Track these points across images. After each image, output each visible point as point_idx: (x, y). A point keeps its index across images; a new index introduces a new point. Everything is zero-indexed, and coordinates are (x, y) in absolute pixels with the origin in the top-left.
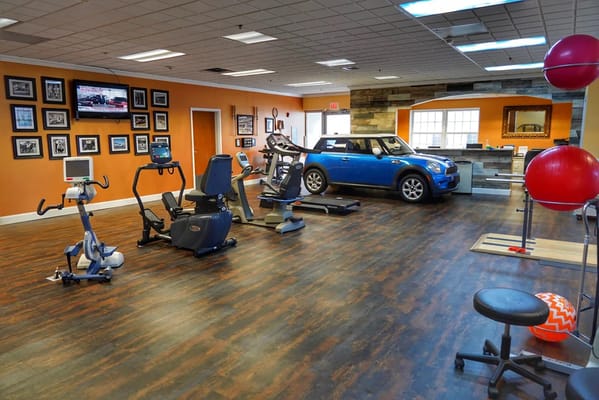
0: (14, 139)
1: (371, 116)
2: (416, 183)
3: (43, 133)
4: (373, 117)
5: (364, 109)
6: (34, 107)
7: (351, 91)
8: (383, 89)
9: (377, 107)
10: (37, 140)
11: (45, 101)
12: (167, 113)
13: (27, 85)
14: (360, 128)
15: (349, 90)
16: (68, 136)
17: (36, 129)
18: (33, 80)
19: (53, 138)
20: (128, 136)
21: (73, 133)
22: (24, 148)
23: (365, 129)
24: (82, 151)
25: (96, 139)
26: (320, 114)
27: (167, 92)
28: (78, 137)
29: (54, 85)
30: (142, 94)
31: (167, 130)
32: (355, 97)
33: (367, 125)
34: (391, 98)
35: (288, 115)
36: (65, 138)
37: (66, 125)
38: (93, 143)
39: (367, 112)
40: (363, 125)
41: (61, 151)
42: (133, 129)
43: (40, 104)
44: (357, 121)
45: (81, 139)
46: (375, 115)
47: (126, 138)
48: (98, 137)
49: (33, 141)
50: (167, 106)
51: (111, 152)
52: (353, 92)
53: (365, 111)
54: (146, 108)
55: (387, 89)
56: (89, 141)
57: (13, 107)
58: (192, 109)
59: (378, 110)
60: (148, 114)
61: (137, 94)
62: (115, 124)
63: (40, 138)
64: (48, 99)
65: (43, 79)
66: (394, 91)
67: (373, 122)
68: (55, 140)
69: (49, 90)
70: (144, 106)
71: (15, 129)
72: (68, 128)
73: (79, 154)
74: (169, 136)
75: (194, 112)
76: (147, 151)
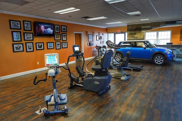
0: (13, 45)
1: (135, 34)
2: (160, 58)
3: (24, 42)
6: (20, 32)
7: (128, 25)
8: (140, 24)
9: (137, 31)
10: (22, 45)
11: (24, 30)
12: (66, 34)
13: (18, 24)
14: (131, 38)
15: (127, 25)
16: (33, 43)
17: (21, 41)
18: (20, 22)
19: (27, 44)
20: (53, 43)
21: (34, 42)
22: (17, 48)
23: (133, 38)
24: (38, 49)
25: (42, 44)
26: (113, 34)
27: (66, 26)
28: (36, 43)
29: (27, 23)
30: (58, 27)
31: (66, 40)
32: (129, 27)
33: (134, 37)
34: (143, 27)
35: (103, 34)
36: (32, 44)
37: (32, 39)
39: (134, 33)
40: (132, 37)
41: (30, 49)
42: (55, 40)
43: (22, 31)
44: (130, 36)
45: (37, 44)
46: (137, 34)
49: (20, 45)
50: (66, 32)
51: (48, 49)
52: (128, 26)
53: (133, 32)
54: (59, 32)
55: (142, 24)
56: (40, 44)
57: (12, 32)
58: (74, 33)
59: (138, 32)
60: (60, 34)
61: (57, 27)
62: (49, 38)
63: (23, 44)
64: (25, 29)
65: (24, 21)
66: (144, 25)
67: (136, 36)
68: (28, 45)
70: (59, 31)
71: (13, 41)
73: (37, 50)
74: (67, 42)
75: (75, 33)
76: (60, 48)
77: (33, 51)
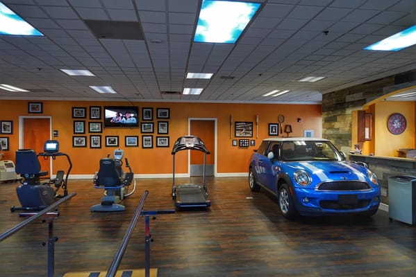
0: (74, 137)
3: (88, 135)
4: (336, 120)
5: (331, 112)
6: (84, 122)
8: (343, 90)
9: (339, 109)
10: (84, 138)
11: (90, 119)
12: (168, 122)
13: (82, 111)
14: (328, 132)
16: (100, 136)
17: (84, 133)
18: (85, 108)
19: (92, 137)
20: (138, 137)
21: (103, 135)
22: (77, 142)
24: (108, 144)
25: (116, 138)
27: (169, 109)
28: (106, 137)
29: (95, 110)
30: (149, 111)
31: (167, 133)
32: (325, 101)
33: (333, 128)
34: (349, 98)
35: (299, 120)
37: (100, 130)
38: (115, 140)
39: (332, 115)
40: (329, 128)
41: (96, 144)
42: (142, 132)
43: (87, 120)
44: (327, 124)
45: (108, 138)
46: (338, 118)
47: (136, 138)
48: (118, 137)
49: (82, 138)
50: (169, 118)
51: (126, 146)
52: (324, 96)
54: (152, 120)
55: (345, 90)
56: (112, 139)
57: (75, 122)
58: (190, 119)
59: (339, 113)
60: (153, 123)
61: (146, 112)
62: (130, 130)
63: (86, 137)
64: (92, 117)
65: (90, 107)
66: (351, 91)
67: (337, 125)
68: (94, 139)
69: (92, 112)
70: (150, 118)
71: (75, 133)
72: (101, 132)
73: (106, 146)
74: (168, 137)
75: (191, 121)
76: (151, 146)
77: (100, 147)
